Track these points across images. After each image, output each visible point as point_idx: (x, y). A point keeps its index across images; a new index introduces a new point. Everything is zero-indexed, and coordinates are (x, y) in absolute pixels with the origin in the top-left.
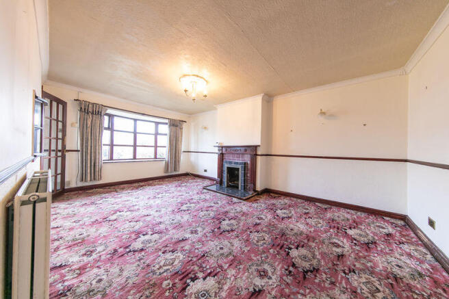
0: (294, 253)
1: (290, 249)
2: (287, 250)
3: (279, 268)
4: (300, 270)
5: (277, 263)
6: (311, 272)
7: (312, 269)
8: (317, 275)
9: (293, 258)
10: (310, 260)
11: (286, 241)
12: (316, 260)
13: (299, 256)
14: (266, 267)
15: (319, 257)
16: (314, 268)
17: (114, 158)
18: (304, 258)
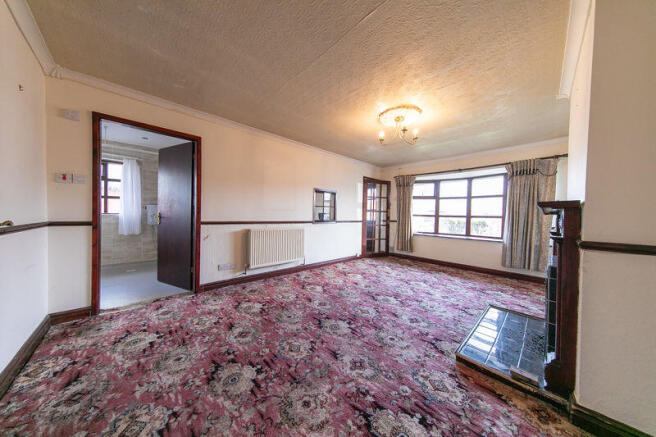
0: (249, 373)
1: (259, 372)
2: (259, 367)
3: (241, 348)
4: (224, 364)
5: (246, 348)
6: (213, 373)
7: (215, 376)
8: (205, 376)
9: (243, 365)
10: (225, 384)
11: (276, 375)
12: (220, 392)
13: (241, 374)
14: (248, 339)
15: (220, 400)
16: (213, 378)
17: (440, 231)
18: (234, 379)
